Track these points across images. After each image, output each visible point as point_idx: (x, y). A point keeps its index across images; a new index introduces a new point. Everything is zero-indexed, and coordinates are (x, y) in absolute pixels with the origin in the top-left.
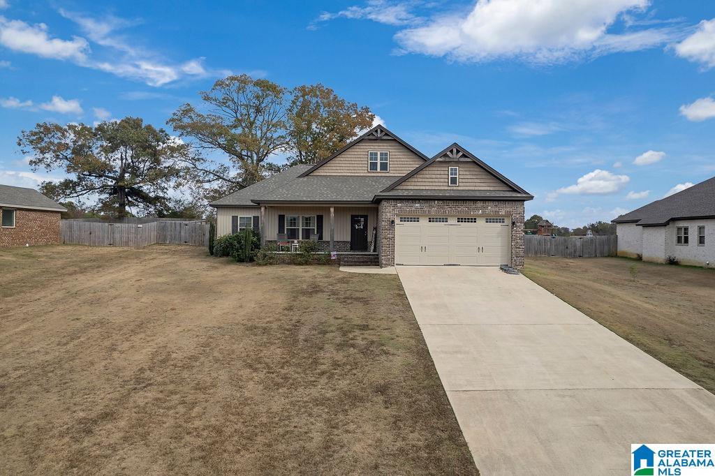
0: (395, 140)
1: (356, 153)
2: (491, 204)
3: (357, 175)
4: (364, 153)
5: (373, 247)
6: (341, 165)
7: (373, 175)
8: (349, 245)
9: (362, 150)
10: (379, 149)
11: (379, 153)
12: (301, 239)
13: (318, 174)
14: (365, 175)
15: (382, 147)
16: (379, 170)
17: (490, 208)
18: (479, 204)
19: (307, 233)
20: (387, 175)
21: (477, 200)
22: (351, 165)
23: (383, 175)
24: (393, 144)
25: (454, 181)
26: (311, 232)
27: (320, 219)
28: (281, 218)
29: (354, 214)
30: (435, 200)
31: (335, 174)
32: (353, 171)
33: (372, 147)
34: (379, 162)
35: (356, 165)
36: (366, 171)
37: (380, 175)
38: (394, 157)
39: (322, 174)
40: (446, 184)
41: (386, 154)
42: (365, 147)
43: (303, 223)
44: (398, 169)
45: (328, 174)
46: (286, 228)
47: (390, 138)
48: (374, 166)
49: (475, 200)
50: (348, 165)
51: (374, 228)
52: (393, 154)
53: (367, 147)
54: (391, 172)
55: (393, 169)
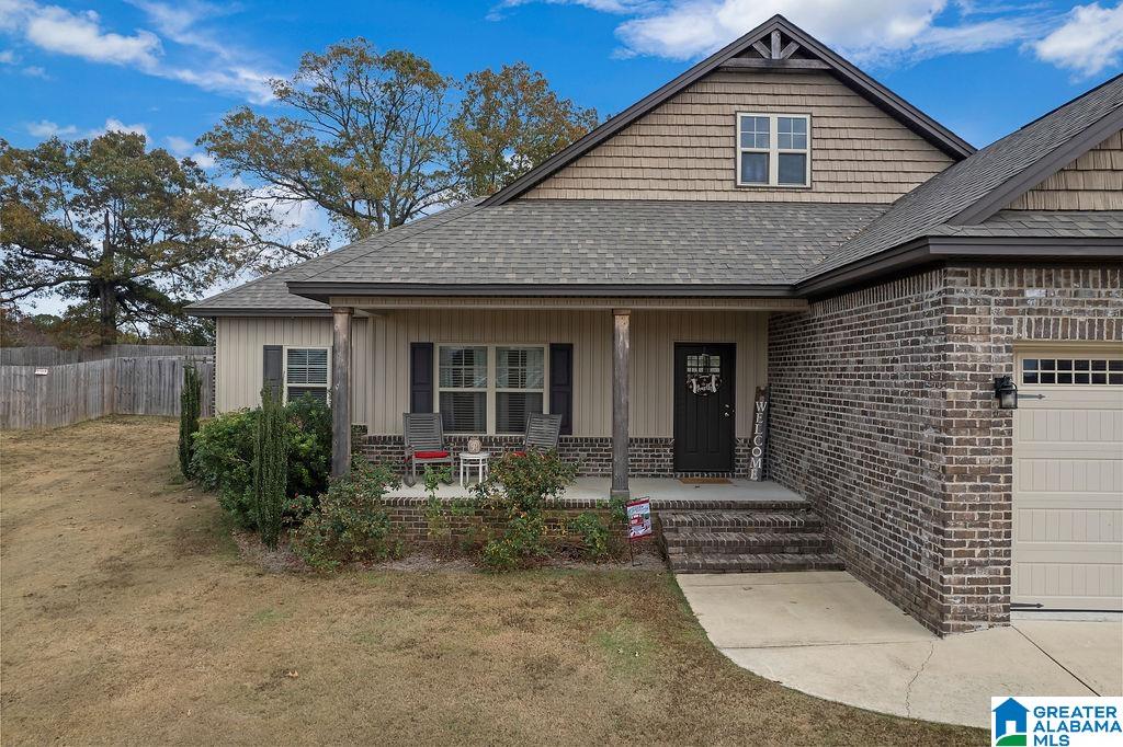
0: (832, 73)
1: (690, 120)
3: (694, 197)
4: (720, 120)
5: (757, 463)
6: (636, 163)
7: (752, 197)
8: (667, 455)
9: (713, 109)
10: (773, 105)
11: (774, 120)
12: (491, 431)
13: (553, 194)
14: (723, 197)
15: (785, 99)
16: (774, 180)
19: (516, 411)
20: (806, 197)
22: (674, 163)
23: (790, 197)
24: (829, 87)
26: (528, 402)
27: (562, 357)
28: (421, 356)
29: (686, 338)
31: (616, 195)
32: (681, 184)
33: (750, 100)
34: (774, 151)
35: (691, 163)
36: (729, 185)
37: (778, 197)
38: (826, 133)
39: (571, 195)
41: (800, 124)
42: (723, 99)
43: (499, 372)
44: (841, 177)
45: (590, 195)
46: (437, 390)
47: (816, 66)
48: (755, 163)
50: (665, 163)
51: (759, 393)
52: (825, 122)
53: (732, 99)
54: (820, 187)
55: (824, 177)
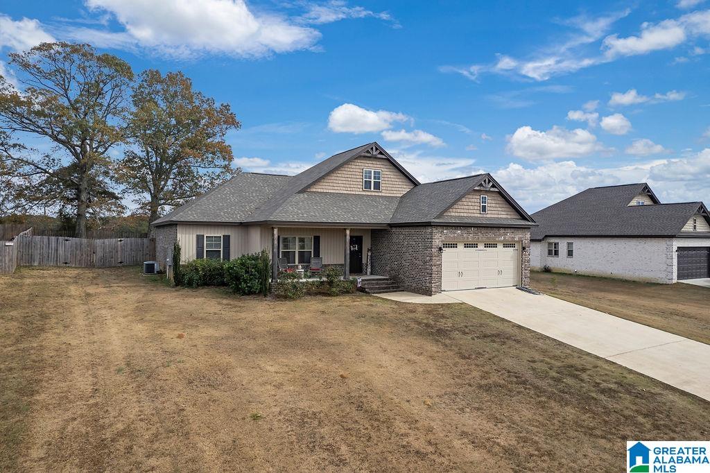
0: (389, 160)
1: (351, 170)
2: (509, 231)
3: (352, 193)
4: (359, 170)
5: (369, 270)
6: (337, 182)
7: (367, 193)
8: (348, 269)
9: (357, 167)
10: (372, 167)
11: (372, 171)
12: (297, 263)
13: (314, 190)
14: (360, 193)
15: (375, 166)
16: (372, 189)
17: (509, 235)
18: (502, 231)
20: (380, 194)
21: (500, 227)
22: (347, 182)
23: (377, 194)
24: (387, 163)
25: (484, 208)
27: (316, 240)
30: (472, 227)
31: (332, 191)
32: (349, 189)
33: (366, 165)
34: (373, 180)
35: (351, 183)
36: (361, 190)
37: (373, 194)
38: (386, 176)
39: (319, 190)
40: (478, 212)
41: (379, 173)
42: (360, 164)
43: (299, 245)
44: (389, 189)
45: (325, 191)
46: (281, 251)
47: (384, 157)
48: (368, 185)
49: (498, 227)
50: (344, 182)
51: (368, 250)
52: (385, 173)
53: (362, 164)
54: (383, 191)
55: (384, 188)
